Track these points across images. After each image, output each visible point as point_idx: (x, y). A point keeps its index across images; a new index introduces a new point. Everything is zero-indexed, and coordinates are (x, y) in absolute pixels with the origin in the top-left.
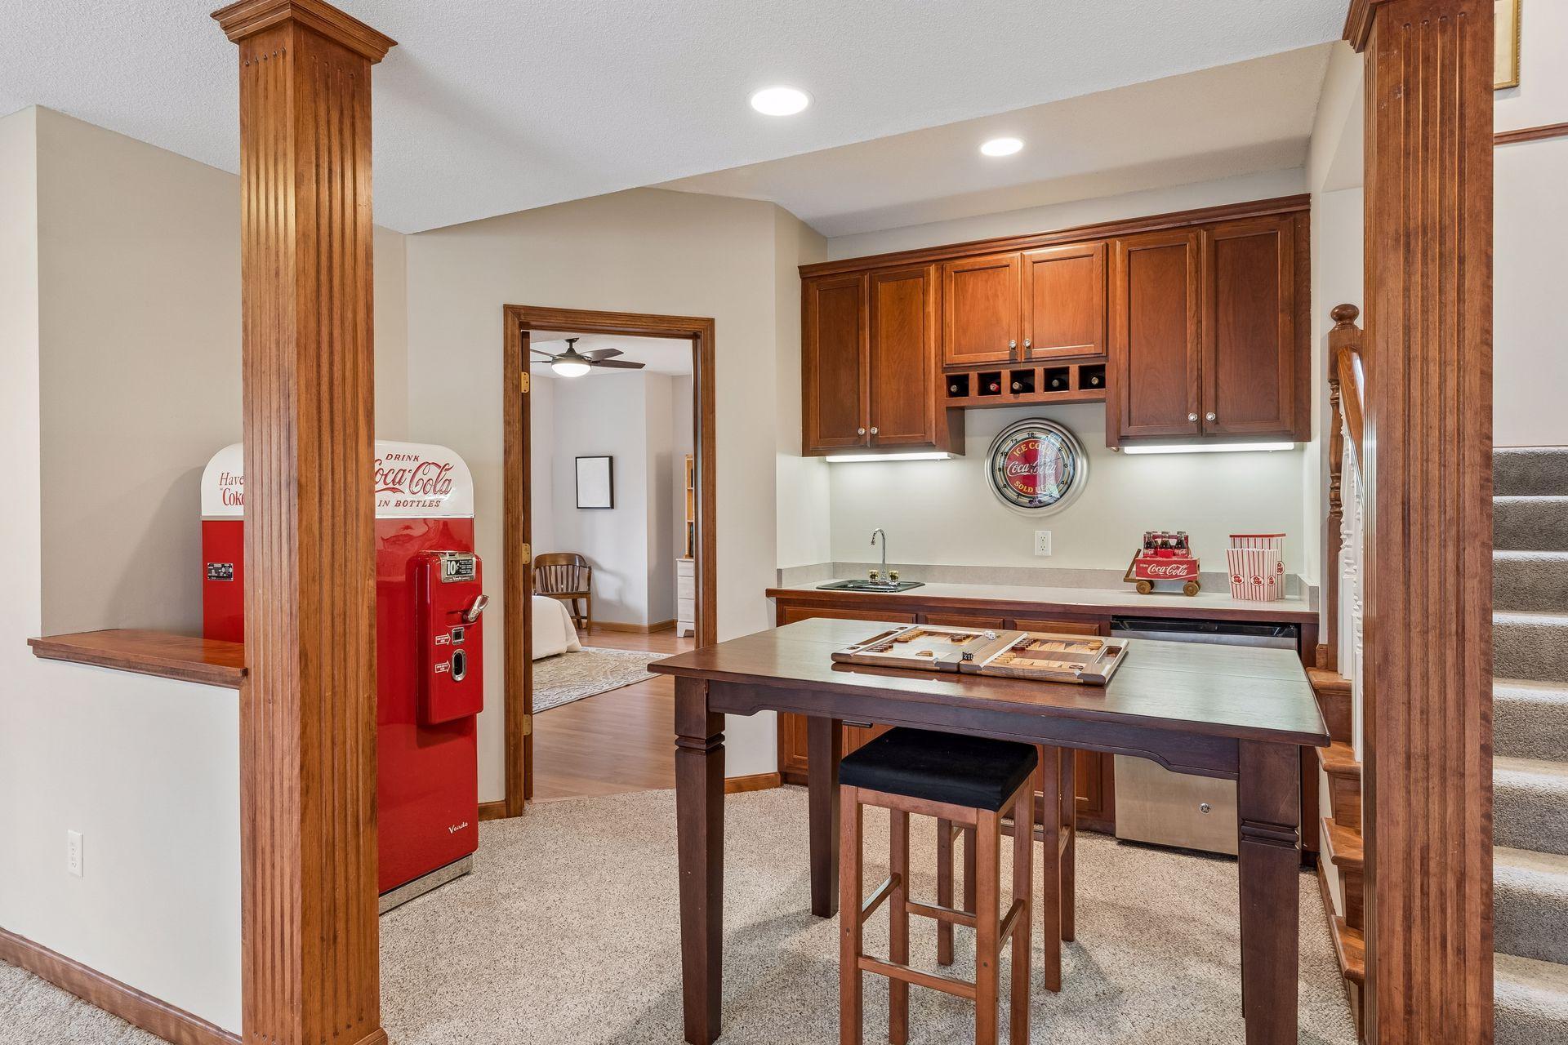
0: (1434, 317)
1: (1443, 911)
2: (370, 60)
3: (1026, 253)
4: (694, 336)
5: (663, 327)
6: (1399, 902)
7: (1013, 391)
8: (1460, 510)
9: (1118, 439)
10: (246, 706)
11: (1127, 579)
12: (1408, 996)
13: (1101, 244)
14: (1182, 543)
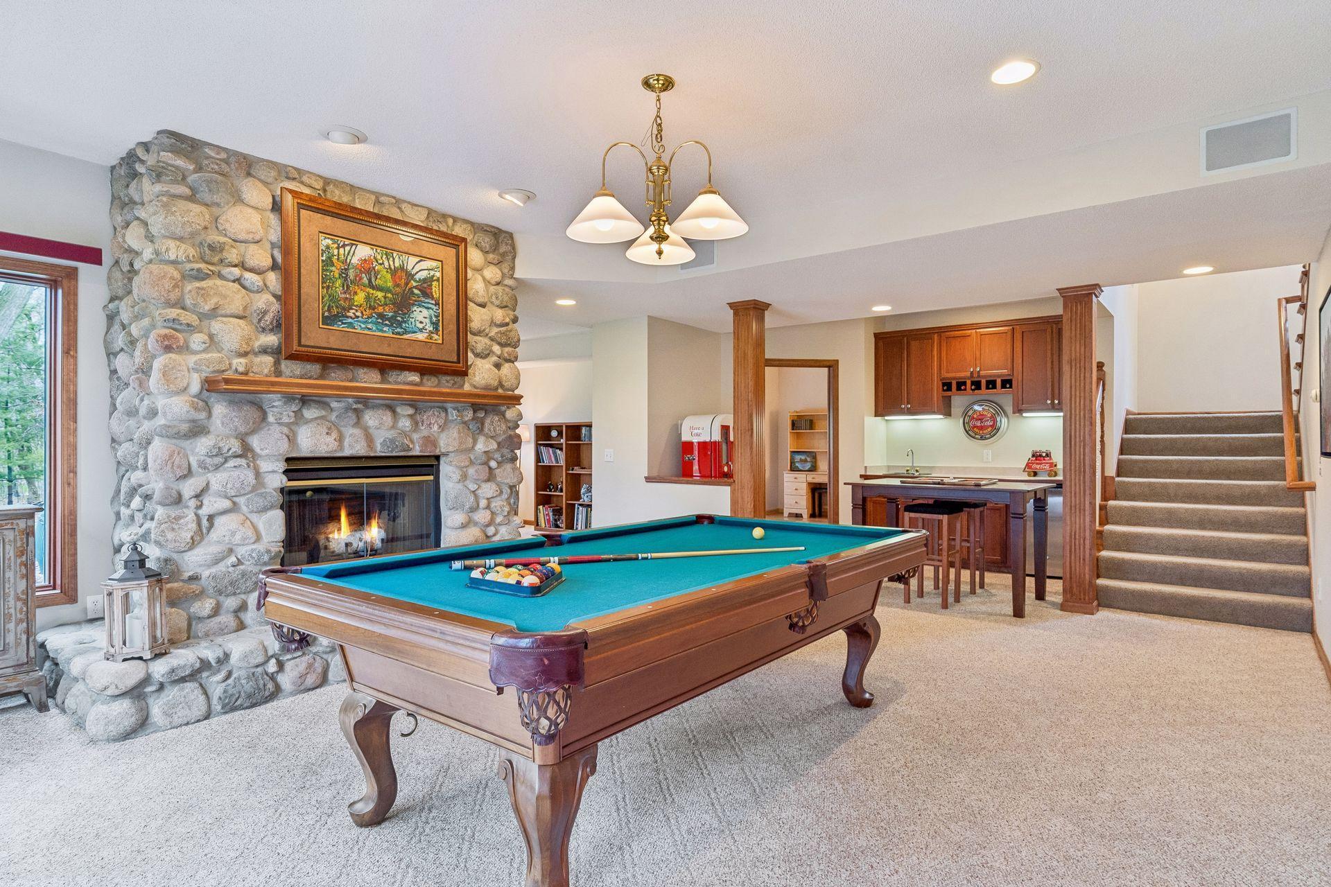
0: (1078, 384)
1: (1080, 549)
2: (764, 310)
3: (978, 330)
4: (829, 367)
5: (818, 364)
6: (1068, 548)
7: (972, 390)
8: (1084, 437)
9: (1019, 410)
10: (733, 492)
11: (1024, 471)
12: (1071, 574)
13: (1011, 327)
14: (1048, 455)
